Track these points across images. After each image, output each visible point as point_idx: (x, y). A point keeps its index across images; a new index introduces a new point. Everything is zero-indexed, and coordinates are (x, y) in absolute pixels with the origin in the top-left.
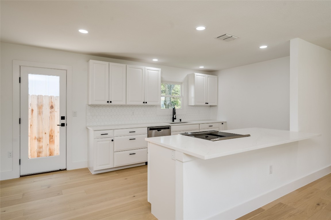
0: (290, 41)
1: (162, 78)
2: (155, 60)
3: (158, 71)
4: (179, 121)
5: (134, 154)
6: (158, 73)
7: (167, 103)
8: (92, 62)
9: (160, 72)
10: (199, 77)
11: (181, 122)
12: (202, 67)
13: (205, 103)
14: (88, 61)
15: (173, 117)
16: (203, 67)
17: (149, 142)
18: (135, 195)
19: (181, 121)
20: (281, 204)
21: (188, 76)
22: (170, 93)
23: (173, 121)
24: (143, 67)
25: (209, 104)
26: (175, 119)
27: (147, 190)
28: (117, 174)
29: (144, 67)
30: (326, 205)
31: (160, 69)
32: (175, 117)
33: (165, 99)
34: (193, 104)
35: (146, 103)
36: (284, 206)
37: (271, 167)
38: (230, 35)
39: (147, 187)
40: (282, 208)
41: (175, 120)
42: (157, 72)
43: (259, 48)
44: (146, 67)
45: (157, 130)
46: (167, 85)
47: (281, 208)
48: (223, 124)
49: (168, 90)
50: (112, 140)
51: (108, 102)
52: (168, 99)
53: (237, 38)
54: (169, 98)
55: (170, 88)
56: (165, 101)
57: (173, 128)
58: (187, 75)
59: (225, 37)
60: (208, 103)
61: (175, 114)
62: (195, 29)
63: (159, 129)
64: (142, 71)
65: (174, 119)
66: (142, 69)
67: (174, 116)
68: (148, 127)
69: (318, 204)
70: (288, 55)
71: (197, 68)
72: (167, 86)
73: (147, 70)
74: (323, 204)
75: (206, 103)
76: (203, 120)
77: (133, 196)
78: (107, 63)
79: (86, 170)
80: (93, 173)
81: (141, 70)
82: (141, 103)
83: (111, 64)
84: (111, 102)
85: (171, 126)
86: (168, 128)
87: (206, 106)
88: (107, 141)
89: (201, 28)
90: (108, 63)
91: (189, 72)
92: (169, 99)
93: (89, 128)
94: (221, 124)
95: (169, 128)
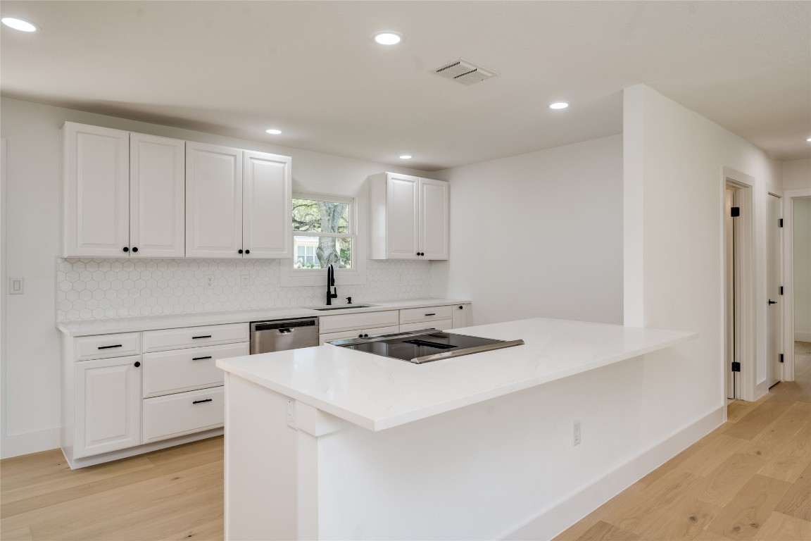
0: (623, 91)
1: (294, 183)
2: (274, 132)
3: (285, 163)
4: (345, 304)
5: (207, 401)
6: (283, 168)
7: (326, 254)
8: (70, 126)
9: (288, 167)
10: (400, 183)
11: (350, 305)
12: (406, 157)
13: (415, 253)
14: (61, 127)
15: (329, 292)
16: (410, 157)
17: (228, 373)
18: (194, 530)
19: (350, 302)
20: (602, 525)
21: (369, 181)
22: (333, 228)
23: (329, 303)
24: (238, 151)
25: (426, 257)
26: (335, 296)
27: (222, 515)
28: (152, 466)
29: (241, 150)
30: (712, 518)
31: (290, 158)
32: (333, 292)
33: (320, 243)
34: (383, 257)
35: (248, 252)
36: (610, 529)
37: (577, 427)
38: (470, 64)
39: (222, 507)
40: (605, 538)
41: (333, 300)
42: (282, 165)
43: (547, 107)
44: (245, 151)
45: (277, 331)
46: (325, 205)
47: (604, 535)
48: (461, 308)
49: (329, 220)
50: (137, 364)
51: (126, 249)
52: (327, 243)
53: (490, 75)
54: (330, 239)
55: (333, 213)
56: (320, 248)
57: (328, 322)
58: (368, 178)
59: (457, 70)
60: (423, 254)
61: (333, 285)
62: (372, 40)
63: (284, 326)
64: (235, 159)
65: (330, 297)
66: (235, 156)
67: (332, 289)
68: (251, 323)
69: (693, 519)
70: (619, 131)
71: (392, 158)
72: (324, 208)
73: (251, 158)
74: (705, 516)
75: (418, 254)
76: (411, 300)
77: (186, 533)
78: (125, 134)
79: (55, 457)
80: (73, 466)
81: (232, 158)
82: (233, 252)
83: (134, 135)
84: (135, 250)
85: (321, 319)
86: (311, 322)
87: (419, 261)
88: (119, 366)
89: (387, 39)
90: (127, 133)
91: (373, 171)
92: (330, 244)
93: (62, 328)
94: (457, 307)
95: (314, 321)
